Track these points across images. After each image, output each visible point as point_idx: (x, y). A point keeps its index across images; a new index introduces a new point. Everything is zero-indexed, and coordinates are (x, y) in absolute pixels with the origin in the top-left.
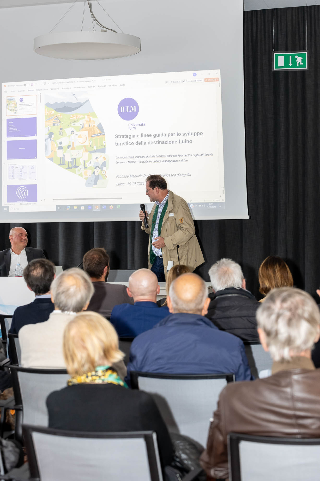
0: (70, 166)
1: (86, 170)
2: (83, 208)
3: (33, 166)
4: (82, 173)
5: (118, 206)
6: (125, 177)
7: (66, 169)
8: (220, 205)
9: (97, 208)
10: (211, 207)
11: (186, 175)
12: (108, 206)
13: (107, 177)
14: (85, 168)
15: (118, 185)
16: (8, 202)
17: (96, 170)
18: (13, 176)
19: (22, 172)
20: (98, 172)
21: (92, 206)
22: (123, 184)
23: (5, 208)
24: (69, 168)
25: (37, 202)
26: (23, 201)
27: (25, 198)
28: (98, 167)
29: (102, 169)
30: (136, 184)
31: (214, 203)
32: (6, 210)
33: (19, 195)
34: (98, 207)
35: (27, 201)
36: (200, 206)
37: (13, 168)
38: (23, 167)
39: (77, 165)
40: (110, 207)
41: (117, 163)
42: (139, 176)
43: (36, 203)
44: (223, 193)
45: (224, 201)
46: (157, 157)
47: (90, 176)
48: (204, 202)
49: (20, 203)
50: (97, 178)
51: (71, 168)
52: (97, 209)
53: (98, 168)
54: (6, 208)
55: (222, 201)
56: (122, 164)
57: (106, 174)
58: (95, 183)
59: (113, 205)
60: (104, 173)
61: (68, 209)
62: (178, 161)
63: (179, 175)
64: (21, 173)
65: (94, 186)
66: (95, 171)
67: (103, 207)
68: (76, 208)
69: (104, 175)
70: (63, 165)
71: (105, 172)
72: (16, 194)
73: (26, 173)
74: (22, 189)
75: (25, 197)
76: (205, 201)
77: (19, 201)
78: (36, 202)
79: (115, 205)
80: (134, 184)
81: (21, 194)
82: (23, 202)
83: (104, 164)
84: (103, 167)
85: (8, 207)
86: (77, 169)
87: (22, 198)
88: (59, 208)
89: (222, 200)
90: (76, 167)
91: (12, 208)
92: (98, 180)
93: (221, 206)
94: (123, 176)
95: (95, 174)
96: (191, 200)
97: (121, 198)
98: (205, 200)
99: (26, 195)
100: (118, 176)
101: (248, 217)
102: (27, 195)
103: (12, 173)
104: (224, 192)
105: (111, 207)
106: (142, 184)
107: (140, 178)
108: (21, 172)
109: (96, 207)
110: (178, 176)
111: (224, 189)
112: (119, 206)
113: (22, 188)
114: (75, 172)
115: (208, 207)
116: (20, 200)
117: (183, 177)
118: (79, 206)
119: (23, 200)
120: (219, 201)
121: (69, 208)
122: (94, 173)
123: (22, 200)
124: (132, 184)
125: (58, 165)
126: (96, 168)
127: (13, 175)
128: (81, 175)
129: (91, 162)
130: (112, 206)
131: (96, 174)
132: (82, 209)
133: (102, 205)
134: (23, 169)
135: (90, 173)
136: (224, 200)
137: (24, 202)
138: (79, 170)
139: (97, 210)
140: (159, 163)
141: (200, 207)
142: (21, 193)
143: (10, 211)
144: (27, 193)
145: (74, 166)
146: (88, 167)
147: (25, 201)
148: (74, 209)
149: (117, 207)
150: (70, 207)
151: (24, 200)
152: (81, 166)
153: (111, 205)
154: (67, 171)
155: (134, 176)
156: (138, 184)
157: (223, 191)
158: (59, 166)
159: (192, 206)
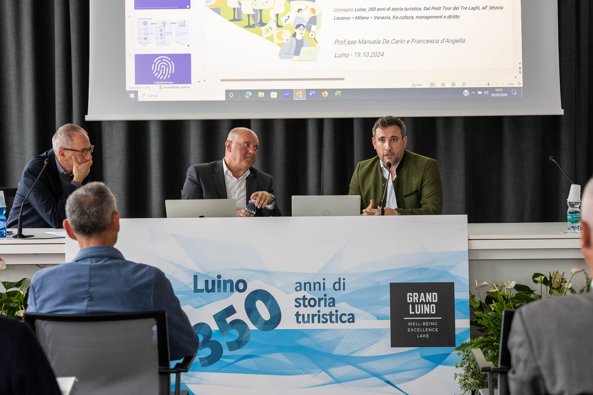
0: (252, 22)
1: (280, 29)
2: (274, 95)
3: (184, 21)
4: (273, 35)
5: (337, 92)
6: (350, 42)
7: (244, 27)
8: (514, 92)
9: (299, 95)
10: (498, 95)
11: (456, 41)
12: (319, 91)
13: (317, 43)
14: (278, 26)
15: (337, 55)
16: (136, 83)
17: (298, 31)
18: (145, 39)
19: (163, 32)
20: (301, 34)
21: (291, 91)
22: (347, 56)
23: (131, 95)
24: (249, 26)
25: (190, 83)
26: (166, 82)
27: (168, 77)
28: (302, 26)
29: (309, 29)
30: (370, 55)
31: (503, 88)
32: (133, 97)
33: (157, 71)
34: (301, 93)
35: (172, 83)
36: (480, 93)
37: (146, 25)
38: (164, 24)
39: (264, 21)
40: (323, 93)
41: (336, 18)
42: (374, 42)
43: (188, 85)
44: (520, 72)
45: (521, 86)
46: (406, 9)
47: (287, 40)
48: (487, 86)
49: (160, 85)
50: (300, 44)
51: (253, 26)
52: (301, 96)
53: (302, 27)
54: (133, 94)
55: (518, 86)
56: (344, 20)
57: (315, 38)
58: (297, 52)
59: (328, 90)
60: (312, 35)
61: (247, 97)
62: (443, 17)
63: (445, 41)
64: (161, 33)
65: (295, 57)
66: (296, 32)
67: (311, 94)
68: (261, 95)
69: (312, 39)
70: (239, 20)
71: (314, 35)
72: (152, 70)
73: (170, 33)
74: (162, 61)
75: (169, 75)
76: (489, 85)
77: (158, 83)
78: (189, 84)
79: (332, 91)
80: (366, 55)
81: (162, 70)
82: (164, 84)
83: (313, 21)
84: (311, 26)
85: (136, 93)
86: (263, 28)
87: (162, 76)
88: (231, 95)
89: (518, 84)
90: (262, 24)
91: (144, 95)
92: (302, 48)
93: (515, 94)
94: (346, 42)
95: (296, 37)
96: (464, 84)
97: (343, 79)
98: (488, 83)
99: (170, 73)
100: (337, 41)
101: (561, 112)
102: (173, 72)
103: (145, 34)
104: (521, 70)
105: (325, 94)
106: (380, 55)
107: (376, 45)
108: (160, 31)
109: (298, 94)
110: (442, 42)
111: (521, 65)
112: (340, 92)
113: (163, 60)
114: (260, 34)
115: (493, 95)
116: (159, 80)
117: (451, 44)
118: (268, 92)
119: (164, 81)
120: (513, 84)
121: (248, 95)
122: (294, 35)
123: (162, 80)
124: (362, 55)
125: (229, 21)
126: (298, 26)
127: (146, 36)
128: (271, 38)
129: (289, 16)
130: (326, 92)
131: (299, 37)
132: (272, 96)
133: (308, 91)
134: (164, 26)
135: (287, 34)
136: (520, 84)
137: (167, 84)
138: (268, 30)
139: (300, 98)
140: (410, 20)
141: (480, 95)
142: (160, 68)
143: (140, 99)
144: (172, 68)
145: (258, 24)
146: (284, 24)
147: (169, 83)
148: (259, 96)
149: (336, 94)
150: (251, 94)
151: (167, 80)
152: (272, 24)
153: (324, 90)
154: (246, 31)
155: (365, 42)
156: (373, 55)
157: (520, 68)
158: (231, 23)
159: (466, 93)
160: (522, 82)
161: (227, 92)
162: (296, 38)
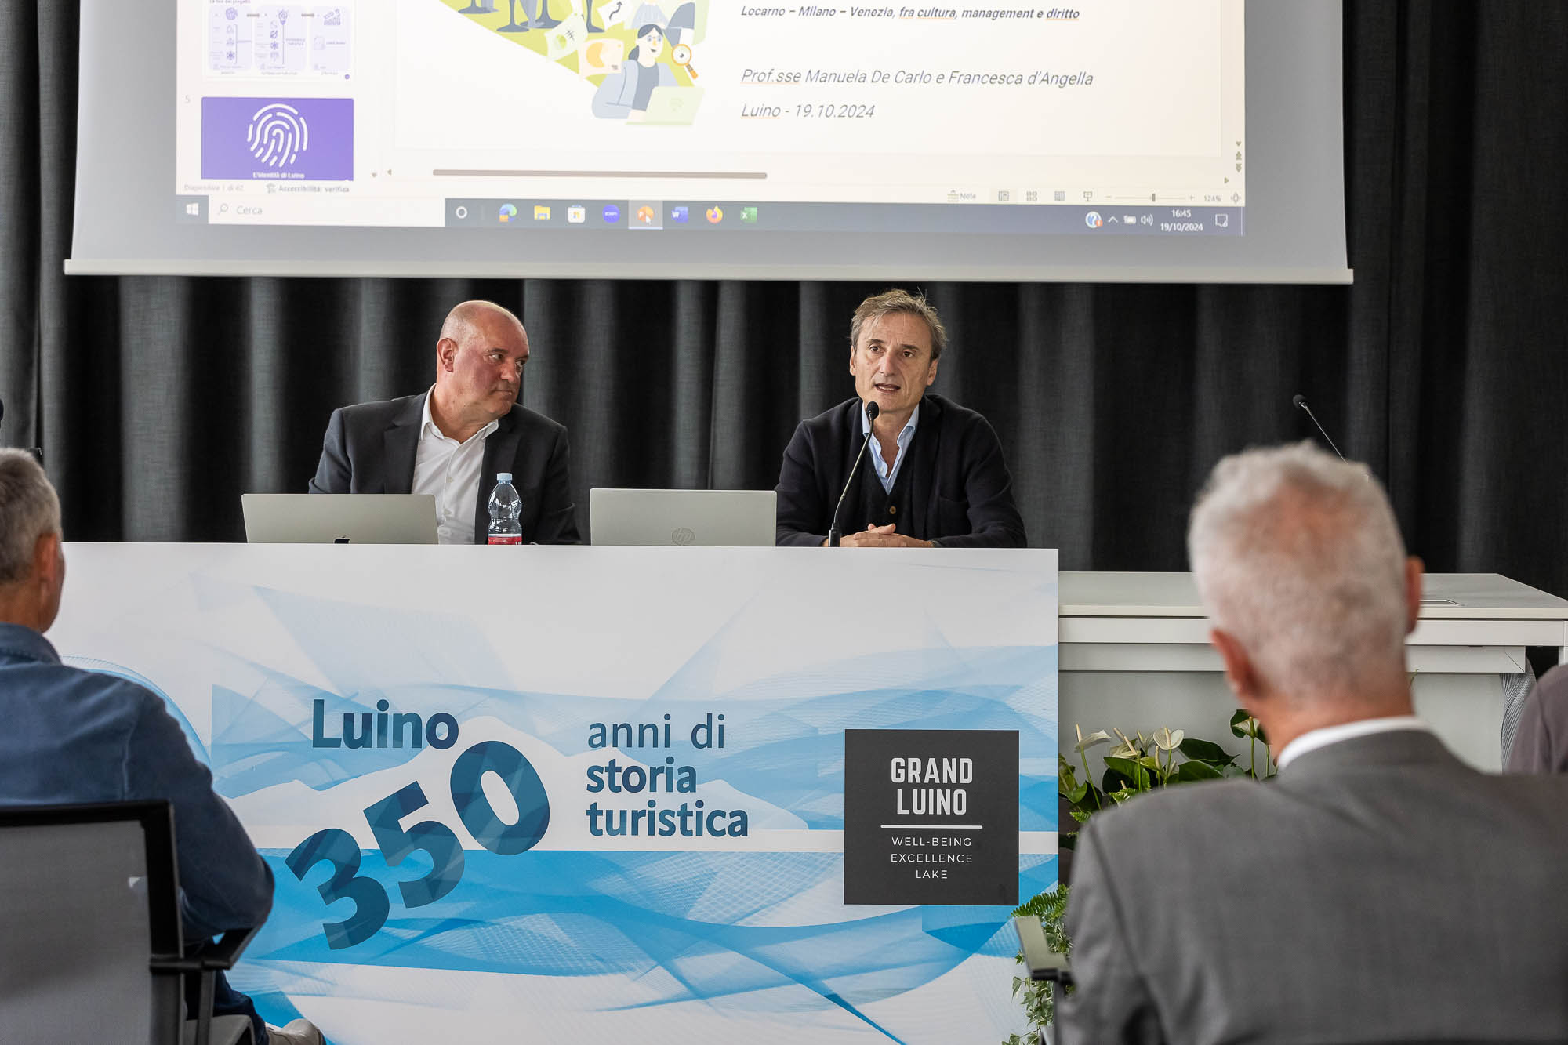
0: (520, 17)
1: (596, 38)
2: (576, 215)
3: (337, 11)
4: (575, 55)
5: (746, 209)
6: (785, 77)
7: (498, 30)
8: (1221, 220)
9: (645, 215)
10: (1179, 227)
11: (1071, 80)
12: (699, 208)
13: (695, 76)
14: (592, 29)
15: (748, 112)
16: (204, 176)
17: (643, 43)
18: (231, 55)
19: (278, 40)
20: (653, 51)
21: (623, 206)
22: (773, 112)
23: (189, 206)
24: (511, 28)
25: (351, 178)
26: (284, 175)
27: (292, 161)
28: (654, 29)
29: (674, 39)
30: (837, 112)
31: (1193, 209)
32: (196, 212)
33: (261, 144)
34: (649, 211)
35: (302, 176)
36: (1130, 220)
37: (234, 18)
38: (283, 16)
39: (552, 15)
40: (710, 213)
41: (746, 12)
42: (849, 78)
43: (345, 183)
44: (1238, 167)
45: (1242, 203)
47: (615, 67)
48: (1150, 203)
49: (270, 182)
50: (648, 79)
51: (523, 28)
52: (648, 220)
53: (654, 32)
54: (196, 206)
55: (1232, 204)
56: (769, 18)
57: (691, 63)
58: (641, 101)
59: (722, 205)
60: (682, 56)
61: (503, 218)
62: (1035, 15)
63: (1039, 78)
64: (272, 40)
65: (636, 115)
66: (638, 47)
67: (676, 215)
68: (542, 213)
69: (683, 65)
70: (484, 10)
71: (687, 55)
72: (249, 139)
73: (299, 42)
74: (275, 118)
75: (294, 156)
76: (1154, 199)
77: (263, 175)
78: (347, 181)
79: (732, 208)
80: (827, 111)
81: (274, 141)
82: (280, 179)
83: (685, 16)
84: (680, 30)
85: (203, 201)
86: (550, 34)
87: (275, 158)
88: (462, 212)
89: (1233, 198)
90: (548, 23)
91: (224, 208)
92: (655, 91)
93: (1225, 224)
94: (774, 76)
95: (639, 60)
96: (1088, 195)
97: (763, 176)
98: (1154, 195)
99: (296, 149)
100: (748, 73)
101: (1346, 276)
102: (305, 148)
103: (230, 42)
104: (1242, 162)
105: (715, 216)
106: (863, 114)
107: (855, 85)
108: (272, 36)
109: (641, 214)
110: (1031, 81)
111: (1242, 149)
112: (754, 210)
113: (279, 114)
114: (543, 50)
115: (1166, 227)
116: (266, 168)
117: (1055, 86)
118: (559, 207)
119: (281, 170)
120: (1219, 199)
121: (508, 213)
122: (634, 54)
123: (275, 169)
124: (816, 110)
125: (460, 12)
126: (644, 31)
127: (233, 49)
128: (571, 62)
129: (620, 4)
130: (716, 209)
131: (646, 60)
132: (571, 219)
133: (669, 206)
134: (283, 23)
135: (613, 52)
136: (1239, 198)
137: (287, 179)
138: (563, 39)
139: (646, 224)
140: (946, 21)
141: (1131, 225)
142: (270, 137)
143: (214, 218)
144: (302, 137)
145: (537, 21)
146: (607, 24)
147: (293, 176)
148: (536, 217)
149: (744, 216)
150: (513, 211)
151: (289, 168)
152: (574, 22)
153: (711, 205)
154: (504, 41)
155: (825, 78)
156: (846, 114)
157: (1238, 156)
158: (464, 17)
159: (1093, 220)
160: (1242, 193)
161: (451, 204)
162: (639, 65)
